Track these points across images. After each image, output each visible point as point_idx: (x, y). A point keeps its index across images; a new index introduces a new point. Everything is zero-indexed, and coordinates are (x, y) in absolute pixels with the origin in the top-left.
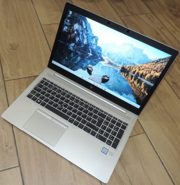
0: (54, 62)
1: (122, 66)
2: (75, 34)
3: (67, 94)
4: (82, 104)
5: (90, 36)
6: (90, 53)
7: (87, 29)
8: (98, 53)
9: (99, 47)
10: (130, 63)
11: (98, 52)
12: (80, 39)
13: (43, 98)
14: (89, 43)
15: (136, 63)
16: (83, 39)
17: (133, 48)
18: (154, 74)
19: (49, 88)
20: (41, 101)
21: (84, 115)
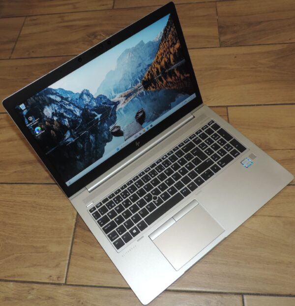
0: (68, 183)
1: (141, 82)
2: (57, 120)
4: (160, 168)
5: (77, 99)
6: (96, 116)
7: (64, 97)
8: (105, 103)
9: (98, 97)
10: (145, 69)
11: (103, 103)
12: (68, 118)
14: (83, 107)
15: (147, 63)
16: (73, 112)
17: (132, 52)
18: (175, 49)
19: (113, 208)
20: (135, 227)
21: (181, 171)
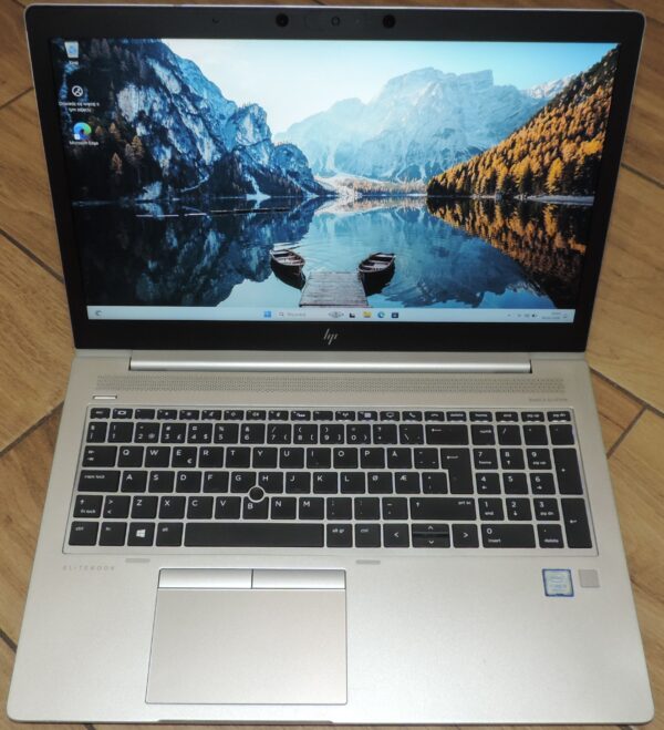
0: (97, 312)
1: (426, 181)
2: (143, 138)
3: (244, 426)
4: (334, 433)
5: (222, 117)
6: (252, 191)
7: (192, 91)
8: (294, 174)
9: (283, 147)
10: (458, 154)
11: (288, 172)
12: (174, 150)
13: (147, 509)
14: (229, 149)
15: (480, 144)
16: (194, 143)
17: (443, 86)
18: (579, 152)
19: (145, 445)
20: (153, 525)
21: (375, 478)
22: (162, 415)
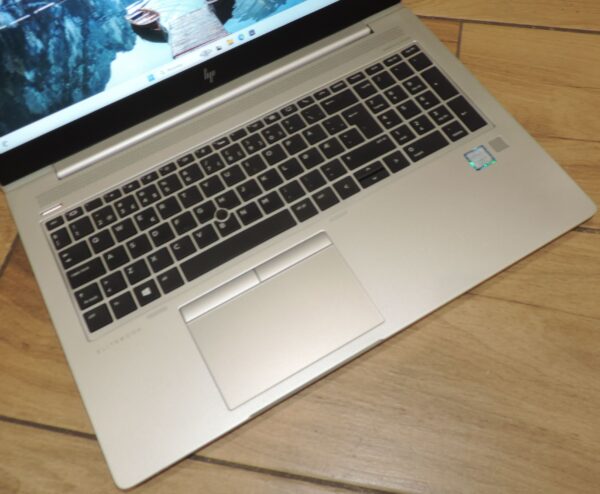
0: (4, 144)
3: (181, 172)
4: (255, 143)
13: (140, 272)
19: (109, 227)
20: (152, 281)
21: (306, 157)
22: (108, 198)
